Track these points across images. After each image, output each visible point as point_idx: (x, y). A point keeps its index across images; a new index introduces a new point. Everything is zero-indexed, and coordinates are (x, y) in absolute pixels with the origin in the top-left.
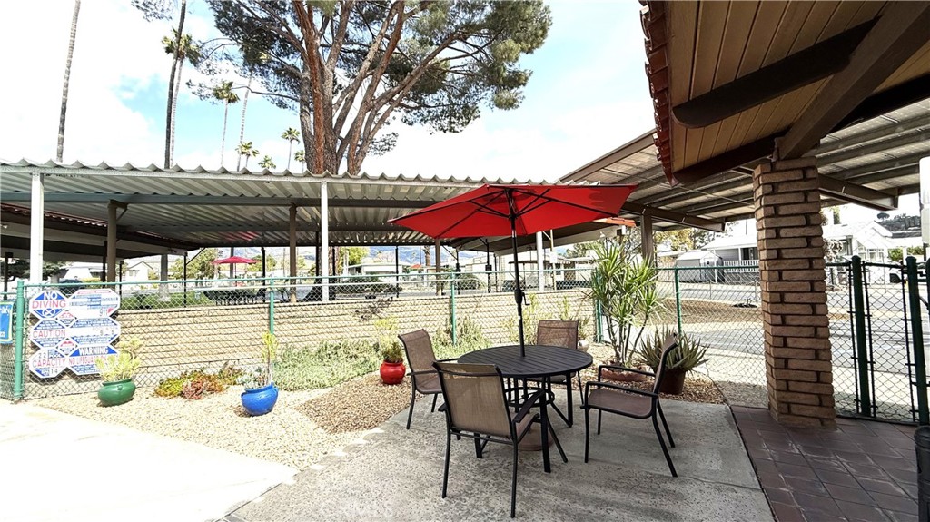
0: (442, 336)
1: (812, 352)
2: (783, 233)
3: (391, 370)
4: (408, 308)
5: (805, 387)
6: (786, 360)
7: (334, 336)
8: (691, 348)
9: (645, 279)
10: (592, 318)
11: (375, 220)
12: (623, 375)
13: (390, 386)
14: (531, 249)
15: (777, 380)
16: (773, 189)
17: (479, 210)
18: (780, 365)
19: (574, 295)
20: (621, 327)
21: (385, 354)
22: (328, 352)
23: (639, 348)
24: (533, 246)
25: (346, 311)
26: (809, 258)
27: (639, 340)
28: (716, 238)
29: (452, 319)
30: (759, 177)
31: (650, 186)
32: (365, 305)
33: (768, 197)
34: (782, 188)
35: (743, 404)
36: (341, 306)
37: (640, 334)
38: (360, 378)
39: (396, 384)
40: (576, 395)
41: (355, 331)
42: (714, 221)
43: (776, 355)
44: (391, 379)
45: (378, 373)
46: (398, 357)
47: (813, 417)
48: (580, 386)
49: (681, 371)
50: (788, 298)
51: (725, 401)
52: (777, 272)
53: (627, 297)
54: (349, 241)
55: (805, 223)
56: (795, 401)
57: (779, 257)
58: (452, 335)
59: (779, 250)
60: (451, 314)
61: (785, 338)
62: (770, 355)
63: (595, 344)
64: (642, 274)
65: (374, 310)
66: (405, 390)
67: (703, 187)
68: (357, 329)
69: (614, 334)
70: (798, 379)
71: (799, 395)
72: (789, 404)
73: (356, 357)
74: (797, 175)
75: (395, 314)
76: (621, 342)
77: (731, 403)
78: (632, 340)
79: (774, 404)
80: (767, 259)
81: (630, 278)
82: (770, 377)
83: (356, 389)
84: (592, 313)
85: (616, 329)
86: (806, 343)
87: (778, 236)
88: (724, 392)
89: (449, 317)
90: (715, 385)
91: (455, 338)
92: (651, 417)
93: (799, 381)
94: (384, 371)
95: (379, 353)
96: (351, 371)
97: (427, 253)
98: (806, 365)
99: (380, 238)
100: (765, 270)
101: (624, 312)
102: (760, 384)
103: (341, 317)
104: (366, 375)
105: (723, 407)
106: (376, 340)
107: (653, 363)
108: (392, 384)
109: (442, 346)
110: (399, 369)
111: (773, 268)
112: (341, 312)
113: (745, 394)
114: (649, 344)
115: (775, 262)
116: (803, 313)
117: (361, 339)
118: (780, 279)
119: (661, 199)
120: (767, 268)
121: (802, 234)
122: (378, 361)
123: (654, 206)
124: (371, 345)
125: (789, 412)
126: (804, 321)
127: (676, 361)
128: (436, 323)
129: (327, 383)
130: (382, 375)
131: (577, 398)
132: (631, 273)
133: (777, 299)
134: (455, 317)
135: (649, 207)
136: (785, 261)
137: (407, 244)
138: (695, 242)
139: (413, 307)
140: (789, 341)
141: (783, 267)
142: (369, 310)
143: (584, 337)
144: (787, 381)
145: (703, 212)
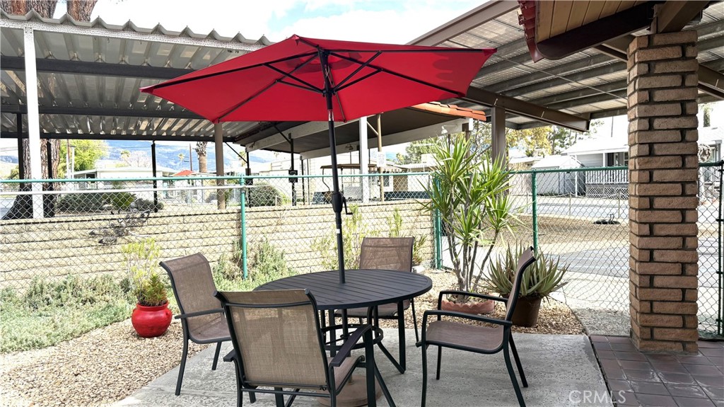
0: (226, 266)
1: (678, 267)
2: (657, 123)
3: (150, 316)
4: (174, 227)
5: (670, 307)
6: (652, 277)
7: (54, 271)
8: (548, 269)
9: (497, 184)
10: (429, 237)
11: (118, 98)
12: (467, 306)
13: (148, 340)
14: (351, 149)
15: (641, 301)
16: (649, 70)
17: (279, 80)
18: (645, 284)
19: (407, 208)
20: (465, 245)
21: (141, 293)
22: (45, 296)
23: (487, 272)
24: (354, 144)
25: (74, 233)
26: (682, 156)
27: (488, 261)
28: (577, 141)
29: (241, 243)
30: (634, 53)
31: (504, 68)
32: (104, 224)
33: (642, 79)
34: (659, 68)
35: (603, 332)
36: (66, 225)
37: (488, 254)
38: (99, 331)
39: (157, 336)
40: (410, 333)
41: (90, 262)
42: (577, 118)
43: (642, 271)
44: (150, 328)
45: (129, 323)
46: (159, 296)
47: (676, 342)
48: (415, 323)
49: (536, 297)
50: (658, 203)
51: (584, 331)
52: (648, 172)
53: (474, 207)
54: (74, 131)
55: (680, 113)
56: (659, 324)
57: (651, 153)
58: (241, 265)
59: (651, 145)
60: (241, 235)
61: (651, 251)
62: (635, 272)
63: (432, 270)
64: (493, 178)
65: (120, 232)
66: (172, 342)
67: (568, 73)
68: (94, 260)
69: (456, 255)
70: (663, 298)
71: (663, 317)
72: (652, 328)
73: (92, 301)
74: (675, 53)
75: (154, 236)
76: (465, 265)
77: (590, 332)
78: (478, 261)
79: (637, 330)
80: (638, 156)
81: (478, 184)
82: (634, 298)
83: (94, 347)
84: (429, 231)
85: (459, 248)
86: (673, 256)
87: (651, 128)
88: (583, 321)
89: (236, 239)
90: (573, 313)
91: (246, 268)
92: (502, 352)
93: (663, 301)
94: (139, 318)
95: (129, 293)
96: (86, 322)
97: (201, 154)
98: (670, 281)
99: (126, 128)
100: (635, 170)
101: (469, 227)
102: (622, 309)
103: (66, 242)
104: (110, 327)
105: (582, 337)
106: (124, 275)
107: (503, 289)
108: (151, 336)
109: (226, 281)
110: (162, 314)
111: (644, 167)
112: (66, 234)
113: (605, 322)
114: (499, 265)
115: (646, 159)
116: (672, 221)
117: (100, 275)
118: (651, 181)
119: (517, 86)
120: (637, 168)
121: (677, 126)
122: (127, 306)
123: (509, 95)
124: (117, 282)
125: (652, 338)
126: (672, 230)
127: (530, 285)
128: (217, 249)
129: (45, 340)
130: (135, 324)
131: (412, 337)
132: (479, 177)
133: (647, 204)
134: (246, 239)
135: (503, 97)
136: (657, 159)
137: (169, 138)
138: (554, 145)
139: (181, 226)
140: (656, 255)
141: (654, 166)
142: (112, 231)
143: (419, 262)
144: (651, 302)
145: (566, 105)
